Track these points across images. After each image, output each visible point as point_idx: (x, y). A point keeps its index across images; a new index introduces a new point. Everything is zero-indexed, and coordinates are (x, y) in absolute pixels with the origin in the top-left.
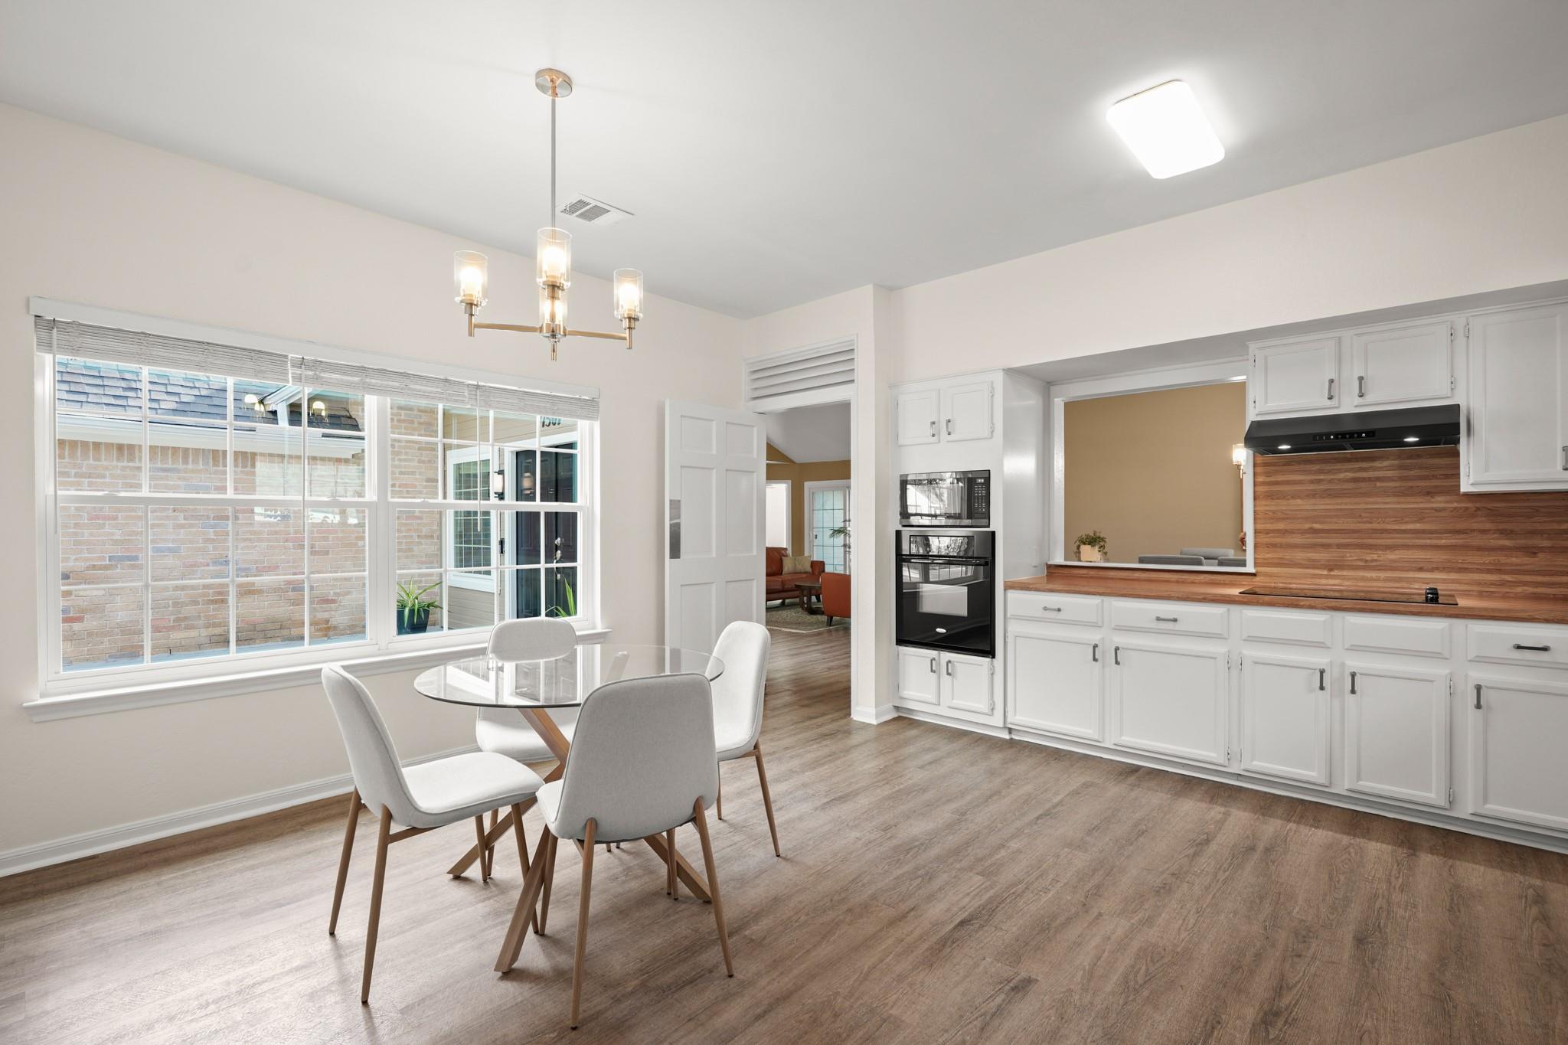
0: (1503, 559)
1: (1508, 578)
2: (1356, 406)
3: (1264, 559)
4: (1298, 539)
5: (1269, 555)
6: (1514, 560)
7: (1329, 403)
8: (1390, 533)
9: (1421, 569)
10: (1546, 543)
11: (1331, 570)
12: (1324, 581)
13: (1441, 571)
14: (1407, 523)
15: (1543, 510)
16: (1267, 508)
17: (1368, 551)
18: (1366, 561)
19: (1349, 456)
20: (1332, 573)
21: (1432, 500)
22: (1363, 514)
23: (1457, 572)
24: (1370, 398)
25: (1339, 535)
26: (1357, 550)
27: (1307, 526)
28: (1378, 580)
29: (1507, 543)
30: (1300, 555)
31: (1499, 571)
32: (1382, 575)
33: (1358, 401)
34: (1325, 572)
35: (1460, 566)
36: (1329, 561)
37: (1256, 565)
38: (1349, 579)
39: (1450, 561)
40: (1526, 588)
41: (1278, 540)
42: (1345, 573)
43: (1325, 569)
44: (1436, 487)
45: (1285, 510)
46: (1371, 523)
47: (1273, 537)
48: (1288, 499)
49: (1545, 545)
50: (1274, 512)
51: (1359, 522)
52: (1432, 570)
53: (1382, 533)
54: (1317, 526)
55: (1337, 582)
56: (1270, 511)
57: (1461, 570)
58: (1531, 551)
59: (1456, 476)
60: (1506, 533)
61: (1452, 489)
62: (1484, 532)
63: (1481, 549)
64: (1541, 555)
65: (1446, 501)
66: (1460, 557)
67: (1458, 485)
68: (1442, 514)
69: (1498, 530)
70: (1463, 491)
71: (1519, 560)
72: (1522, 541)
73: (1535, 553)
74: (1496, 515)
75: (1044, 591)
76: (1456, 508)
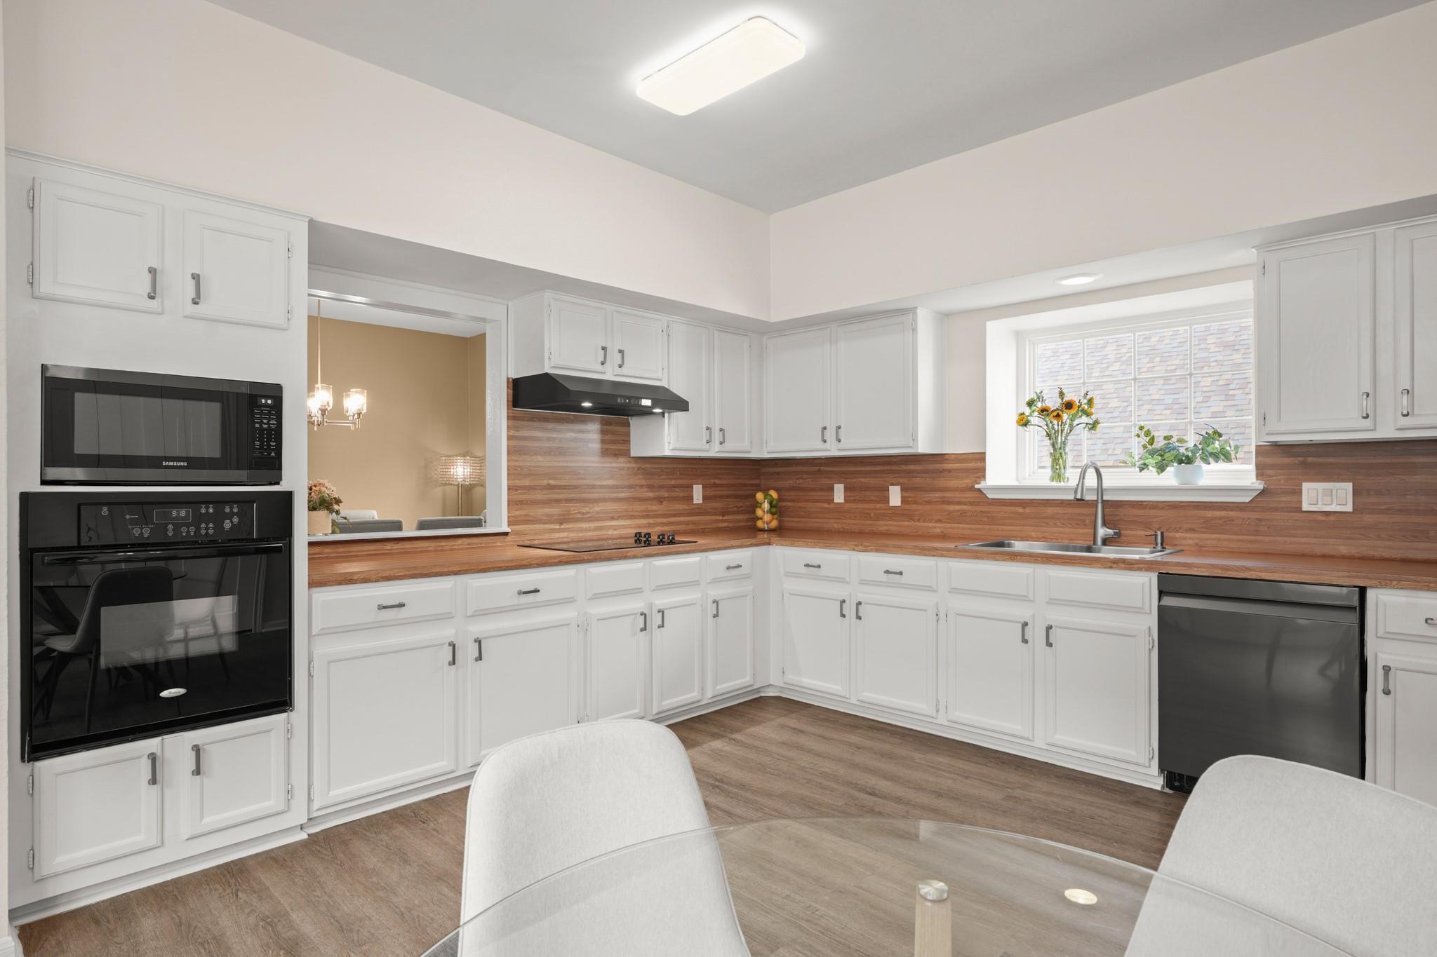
0: (650, 507)
1: (651, 521)
2: (616, 375)
3: (514, 516)
4: (538, 496)
5: (517, 513)
6: (654, 508)
7: (600, 368)
8: (596, 488)
9: (612, 518)
10: (666, 495)
11: (561, 524)
12: (557, 535)
13: (622, 519)
14: (605, 479)
15: (665, 470)
16: (517, 464)
17: (583, 504)
18: (583, 514)
20: (562, 527)
21: (618, 461)
22: (580, 472)
24: (625, 371)
25: (566, 491)
27: (545, 482)
28: (588, 530)
29: (651, 495)
30: (541, 511)
31: (647, 516)
32: (592, 525)
33: (617, 370)
34: (557, 527)
35: (632, 514)
36: (559, 515)
37: (510, 524)
38: (572, 531)
39: (627, 510)
41: (524, 497)
42: (570, 526)
43: (557, 523)
44: (619, 450)
45: (530, 466)
46: (585, 479)
47: (521, 494)
48: (531, 456)
49: (666, 496)
50: (521, 468)
51: (579, 479)
52: (619, 518)
53: (591, 488)
54: (552, 482)
55: (564, 534)
56: (519, 466)
57: (632, 517)
58: (660, 500)
59: (628, 442)
60: (651, 487)
61: (626, 453)
62: (641, 486)
63: (640, 500)
64: (664, 503)
65: (624, 462)
66: (631, 507)
67: (629, 450)
68: (623, 472)
69: (647, 485)
70: (633, 455)
71: (655, 507)
72: (657, 494)
73: (662, 502)
74: (646, 473)
75: (377, 581)
76: (629, 468)
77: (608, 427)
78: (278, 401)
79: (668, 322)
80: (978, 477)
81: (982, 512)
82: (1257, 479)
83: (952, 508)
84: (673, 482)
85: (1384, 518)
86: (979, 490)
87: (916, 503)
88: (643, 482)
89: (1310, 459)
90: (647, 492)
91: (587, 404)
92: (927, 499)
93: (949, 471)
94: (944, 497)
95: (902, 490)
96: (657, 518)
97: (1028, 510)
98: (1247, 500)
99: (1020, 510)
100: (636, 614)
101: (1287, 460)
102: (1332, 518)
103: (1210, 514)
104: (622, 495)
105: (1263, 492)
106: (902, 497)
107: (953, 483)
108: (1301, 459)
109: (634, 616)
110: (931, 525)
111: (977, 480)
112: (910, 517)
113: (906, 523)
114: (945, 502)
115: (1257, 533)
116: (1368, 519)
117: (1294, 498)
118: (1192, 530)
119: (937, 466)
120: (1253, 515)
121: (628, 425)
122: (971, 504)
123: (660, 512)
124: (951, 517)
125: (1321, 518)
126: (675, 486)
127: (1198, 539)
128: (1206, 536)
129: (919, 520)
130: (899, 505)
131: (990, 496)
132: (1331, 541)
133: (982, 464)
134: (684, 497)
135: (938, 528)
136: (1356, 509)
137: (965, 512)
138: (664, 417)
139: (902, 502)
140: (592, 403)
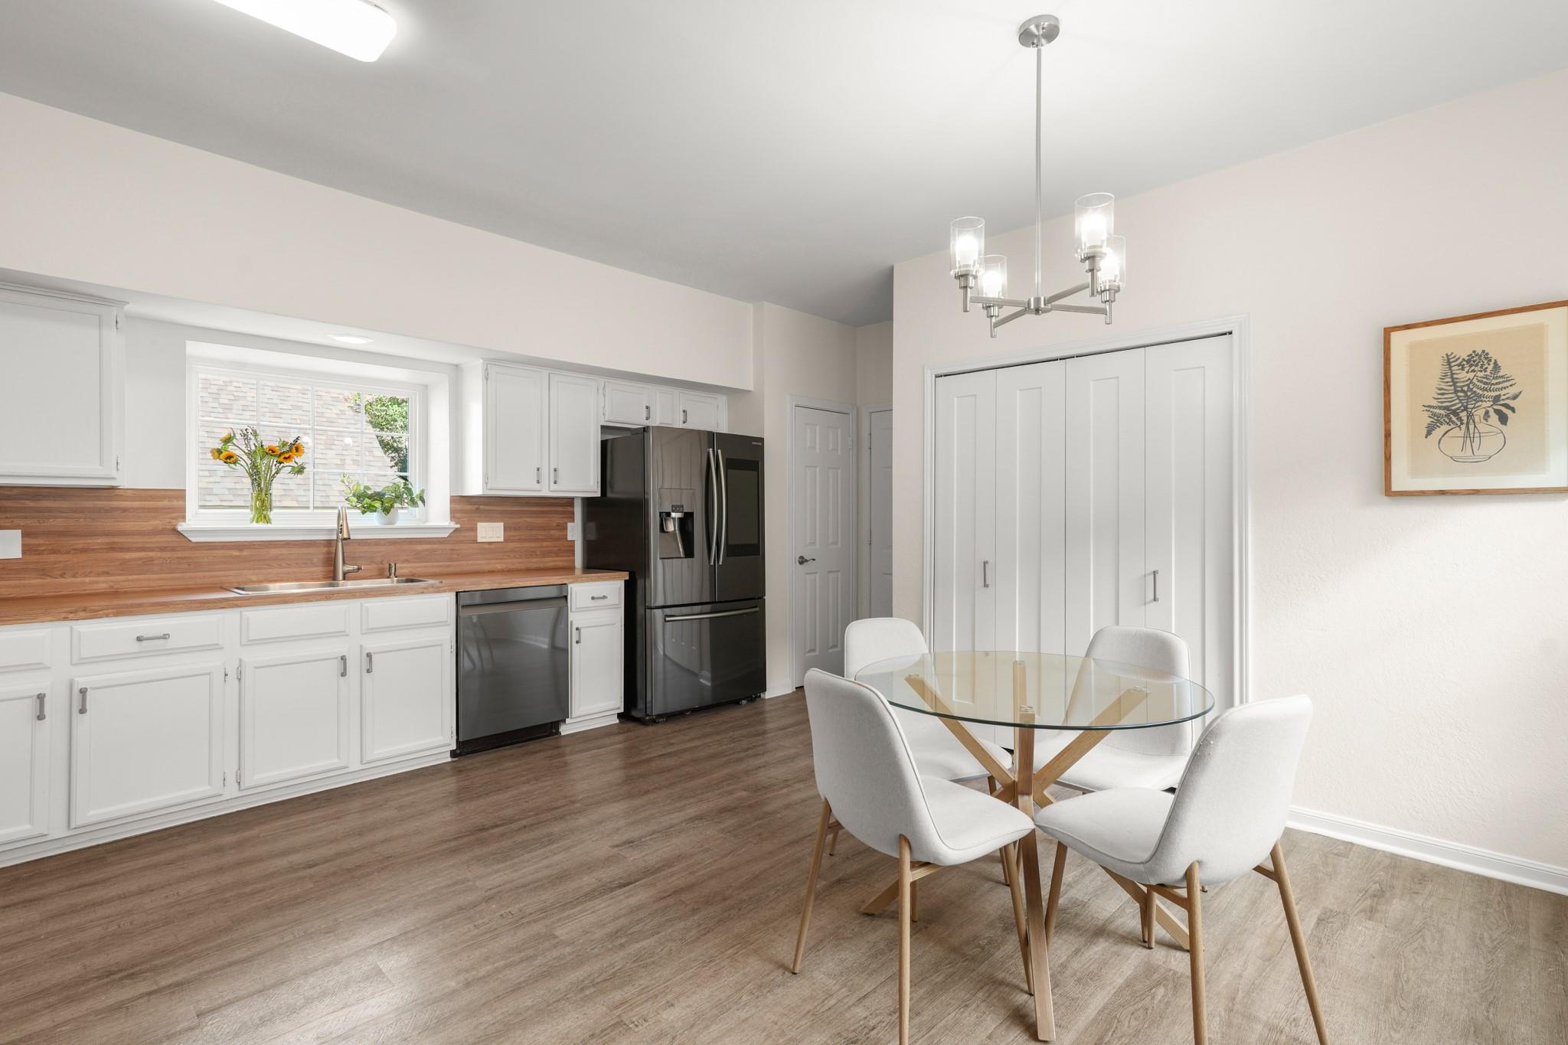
80: (176, 518)
81: (178, 558)
82: (451, 521)
83: (127, 556)
85: (518, 545)
86: (179, 533)
87: (54, 552)
89: (482, 507)
92: (80, 546)
93: (124, 510)
94: (114, 543)
95: (24, 535)
97: (246, 553)
98: (446, 535)
99: (235, 553)
101: (469, 507)
102: (493, 546)
103: (420, 547)
105: (456, 530)
106: (23, 545)
107: (129, 525)
108: (476, 506)
110: (87, 580)
111: (174, 521)
112: (44, 572)
113: (33, 581)
114: (112, 548)
115: (451, 560)
116: (511, 545)
117: (472, 534)
118: (407, 561)
119: (100, 504)
120: (448, 547)
122: (162, 549)
124: (125, 567)
125: (487, 546)
127: (411, 567)
128: (417, 565)
129: (62, 576)
130: (19, 555)
131: (194, 540)
132: (493, 561)
133: (181, 503)
135: (102, 584)
136: (507, 540)
137: (151, 560)
139: (24, 552)
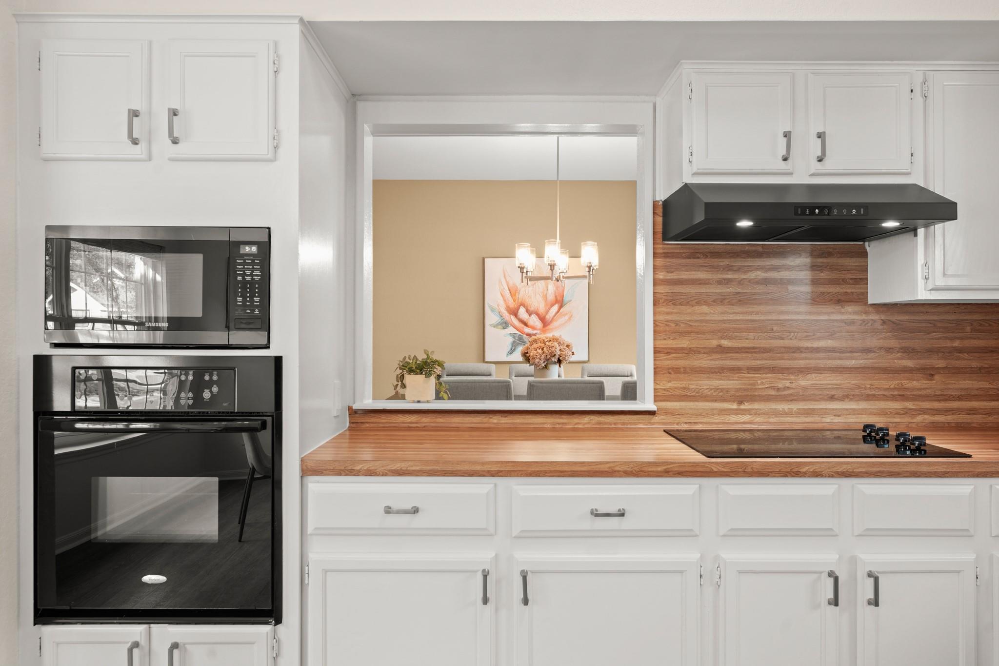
0: (907, 384)
1: (910, 405)
2: (813, 175)
3: (664, 390)
4: (704, 362)
5: (670, 385)
6: (915, 384)
7: (783, 166)
8: (801, 352)
9: (832, 398)
10: (941, 364)
11: (741, 402)
12: (733, 418)
13: (851, 400)
14: (819, 339)
15: (939, 325)
16: (669, 317)
17: (780, 376)
18: (778, 389)
19: (760, 249)
20: (742, 407)
21: (843, 310)
22: (775, 328)
23: (866, 400)
24: (829, 165)
25: (750, 355)
26: (768, 375)
27: (714, 343)
28: (789, 413)
29: (909, 363)
30: (707, 384)
31: (903, 398)
32: (795, 406)
33: (816, 167)
34: (734, 406)
35: (869, 392)
36: (738, 390)
37: (657, 398)
38: (759, 414)
39: (859, 387)
40: (926, 417)
41: (681, 363)
42: (756, 406)
43: (734, 401)
44: (846, 293)
45: (690, 321)
46: (783, 339)
47: (677, 359)
48: (693, 306)
49: (940, 366)
50: (677, 323)
51: (772, 338)
52: (844, 398)
53: (794, 352)
54: (725, 343)
55: (746, 418)
56: (672, 321)
57: (869, 398)
58: (929, 373)
59: (864, 281)
60: (908, 352)
61: (861, 298)
62: (889, 350)
63: (886, 371)
64: (937, 377)
65: (856, 313)
66: (869, 382)
67: (866, 294)
68: (852, 328)
69: (901, 348)
70: (870, 302)
71: (918, 383)
72: (922, 362)
73: (932, 375)
74: (897, 328)
75: (384, 475)
76: (864, 321)
77: (825, 260)
78: (265, 248)
79: (925, 75)
84: (956, 344)
88: (893, 343)
90: (902, 358)
91: (745, 224)
96: (923, 401)
100: (821, 573)
104: (852, 363)
109: (816, 576)
121: (864, 254)
123: (929, 392)
126: (960, 350)
134: (980, 368)
138: (916, 235)
140: (753, 222)
